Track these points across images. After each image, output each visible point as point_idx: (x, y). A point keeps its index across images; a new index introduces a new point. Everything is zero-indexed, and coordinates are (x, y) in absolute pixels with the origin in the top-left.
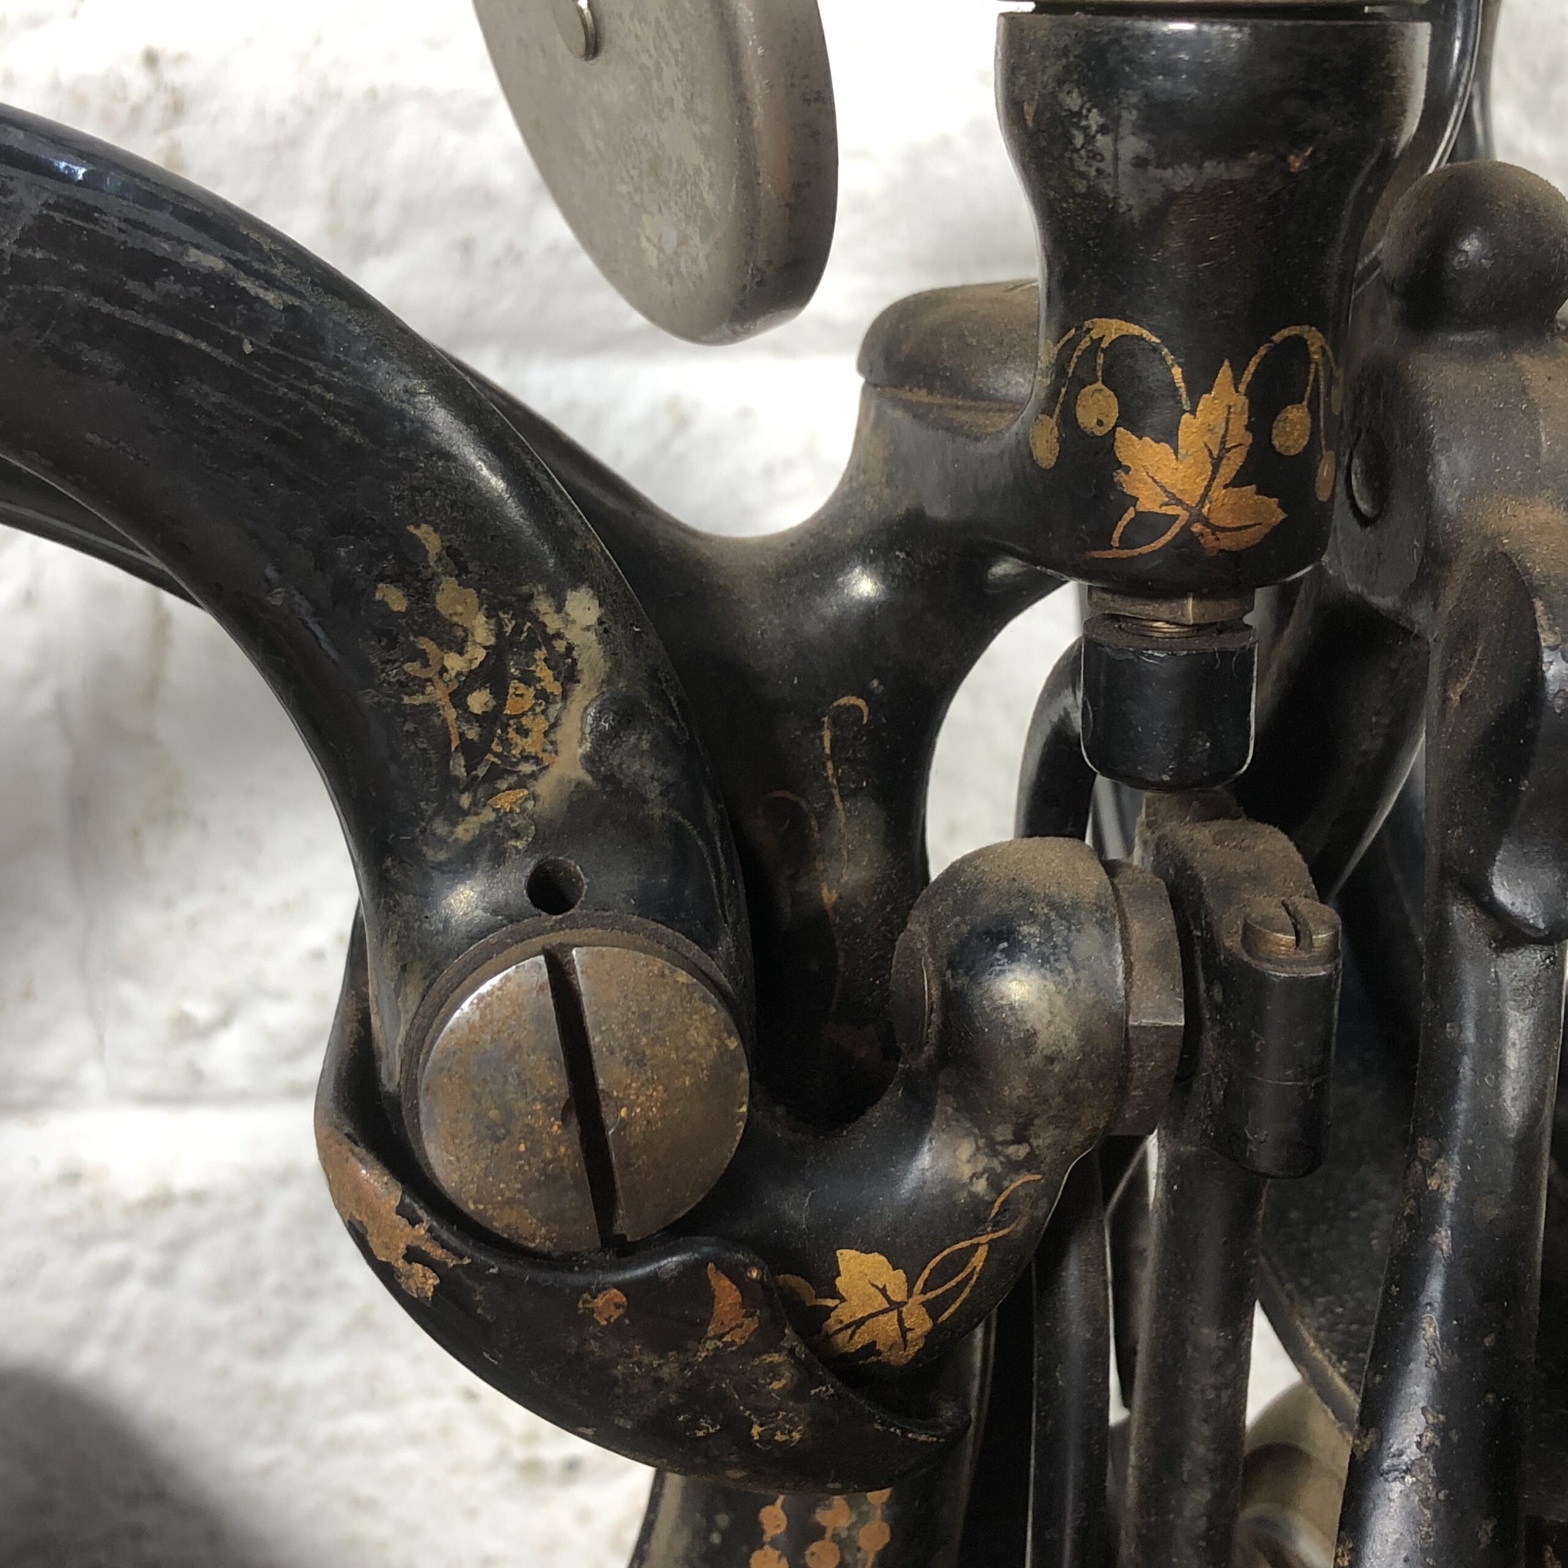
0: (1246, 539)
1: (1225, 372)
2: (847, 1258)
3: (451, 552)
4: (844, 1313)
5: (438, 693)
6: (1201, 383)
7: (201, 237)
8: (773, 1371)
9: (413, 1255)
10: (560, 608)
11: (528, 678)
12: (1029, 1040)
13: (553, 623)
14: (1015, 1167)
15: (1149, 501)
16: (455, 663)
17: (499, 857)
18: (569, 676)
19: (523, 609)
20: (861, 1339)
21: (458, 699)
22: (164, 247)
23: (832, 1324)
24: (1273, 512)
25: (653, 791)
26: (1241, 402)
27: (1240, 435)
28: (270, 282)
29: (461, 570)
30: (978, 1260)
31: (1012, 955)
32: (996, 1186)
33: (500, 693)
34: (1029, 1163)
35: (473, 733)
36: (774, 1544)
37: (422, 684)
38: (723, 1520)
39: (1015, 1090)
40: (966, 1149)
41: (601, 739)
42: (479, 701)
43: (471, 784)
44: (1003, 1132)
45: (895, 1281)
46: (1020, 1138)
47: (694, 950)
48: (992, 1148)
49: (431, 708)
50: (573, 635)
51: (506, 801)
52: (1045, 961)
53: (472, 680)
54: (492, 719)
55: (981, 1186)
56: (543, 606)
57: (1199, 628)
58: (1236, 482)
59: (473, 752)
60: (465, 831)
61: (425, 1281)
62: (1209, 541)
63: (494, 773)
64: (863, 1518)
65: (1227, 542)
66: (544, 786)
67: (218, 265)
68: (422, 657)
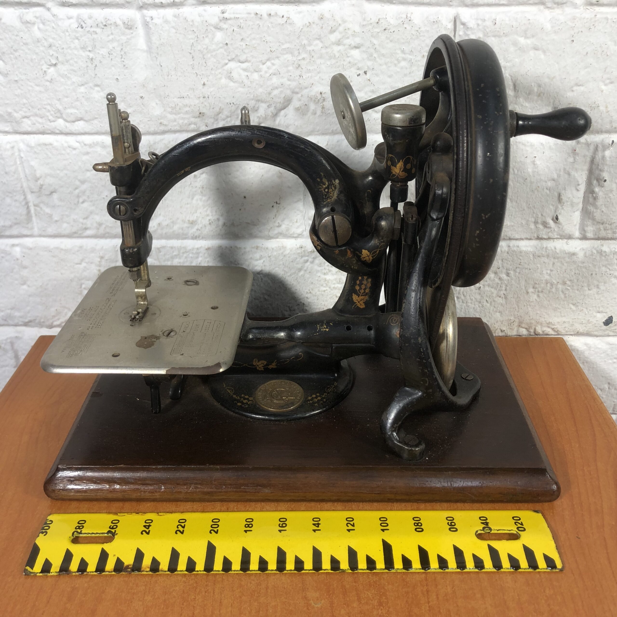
0: (404, 177)
1: (401, 160)
2: (363, 250)
3: (324, 175)
4: (363, 256)
5: (323, 189)
6: (399, 162)
7: (301, 144)
8: (354, 261)
9: (318, 245)
10: (335, 181)
11: (331, 188)
12: (383, 229)
13: (334, 183)
14: (382, 242)
15: (394, 173)
16: (324, 186)
17: (328, 206)
18: (335, 188)
19: (331, 181)
20: (365, 259)
21: (324, 190)
22: (299, 145)
23: (361, 257)
24: (407, 174)
25: (344, 200)
26: (403, 163)
27: (403, 167)
28: (308, 149)
29: (325, 177)
30: (378, 252)
31: (382, 219)
32: (380, 244)
33: (328, 190)
34: (383, 242)
35: (326, 193)
36: (358, 285)
37: (321, 188)
38: (353, 282)
39: (382, 233)
40: (377, 240)
41: (338, 195)
42: (326, 190)
43: (325, 199)
44: (380, 238)
45: (368, 253)
46: (382, 239)
47: (348, 217)
48: (379, 240)
49: (322, 191)
50: (336, 184)
51: (329, 200)
52: (385, 220)
53: (326, 188)
54: (328, 192)
55: (378, 244)
56: (333, 181)
57: (401, 186)
58: (402, 171)
59: (326, 195)
60: (325, 203)
61: (319, 248)
62: (400, 177)
63: (328, 198)
64: (368, 283)
65: (401, 177)
66: (333, 199)
67: (303, 147)
68: (321, 186)
